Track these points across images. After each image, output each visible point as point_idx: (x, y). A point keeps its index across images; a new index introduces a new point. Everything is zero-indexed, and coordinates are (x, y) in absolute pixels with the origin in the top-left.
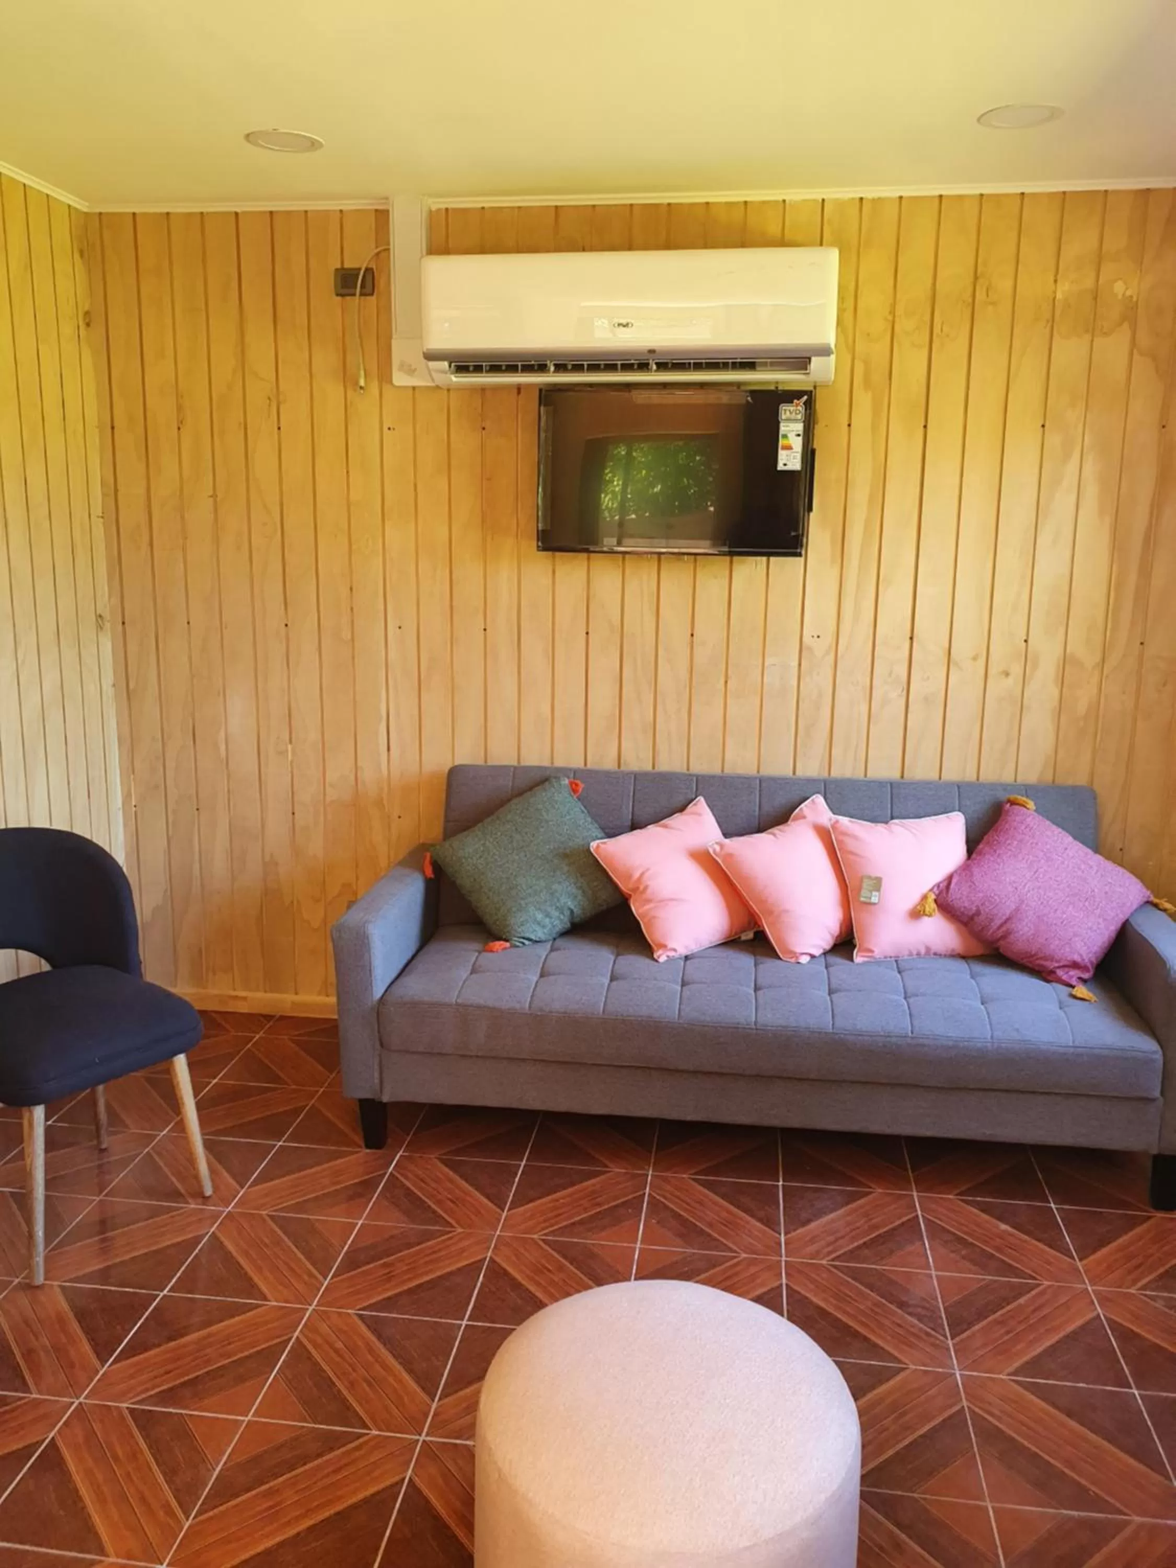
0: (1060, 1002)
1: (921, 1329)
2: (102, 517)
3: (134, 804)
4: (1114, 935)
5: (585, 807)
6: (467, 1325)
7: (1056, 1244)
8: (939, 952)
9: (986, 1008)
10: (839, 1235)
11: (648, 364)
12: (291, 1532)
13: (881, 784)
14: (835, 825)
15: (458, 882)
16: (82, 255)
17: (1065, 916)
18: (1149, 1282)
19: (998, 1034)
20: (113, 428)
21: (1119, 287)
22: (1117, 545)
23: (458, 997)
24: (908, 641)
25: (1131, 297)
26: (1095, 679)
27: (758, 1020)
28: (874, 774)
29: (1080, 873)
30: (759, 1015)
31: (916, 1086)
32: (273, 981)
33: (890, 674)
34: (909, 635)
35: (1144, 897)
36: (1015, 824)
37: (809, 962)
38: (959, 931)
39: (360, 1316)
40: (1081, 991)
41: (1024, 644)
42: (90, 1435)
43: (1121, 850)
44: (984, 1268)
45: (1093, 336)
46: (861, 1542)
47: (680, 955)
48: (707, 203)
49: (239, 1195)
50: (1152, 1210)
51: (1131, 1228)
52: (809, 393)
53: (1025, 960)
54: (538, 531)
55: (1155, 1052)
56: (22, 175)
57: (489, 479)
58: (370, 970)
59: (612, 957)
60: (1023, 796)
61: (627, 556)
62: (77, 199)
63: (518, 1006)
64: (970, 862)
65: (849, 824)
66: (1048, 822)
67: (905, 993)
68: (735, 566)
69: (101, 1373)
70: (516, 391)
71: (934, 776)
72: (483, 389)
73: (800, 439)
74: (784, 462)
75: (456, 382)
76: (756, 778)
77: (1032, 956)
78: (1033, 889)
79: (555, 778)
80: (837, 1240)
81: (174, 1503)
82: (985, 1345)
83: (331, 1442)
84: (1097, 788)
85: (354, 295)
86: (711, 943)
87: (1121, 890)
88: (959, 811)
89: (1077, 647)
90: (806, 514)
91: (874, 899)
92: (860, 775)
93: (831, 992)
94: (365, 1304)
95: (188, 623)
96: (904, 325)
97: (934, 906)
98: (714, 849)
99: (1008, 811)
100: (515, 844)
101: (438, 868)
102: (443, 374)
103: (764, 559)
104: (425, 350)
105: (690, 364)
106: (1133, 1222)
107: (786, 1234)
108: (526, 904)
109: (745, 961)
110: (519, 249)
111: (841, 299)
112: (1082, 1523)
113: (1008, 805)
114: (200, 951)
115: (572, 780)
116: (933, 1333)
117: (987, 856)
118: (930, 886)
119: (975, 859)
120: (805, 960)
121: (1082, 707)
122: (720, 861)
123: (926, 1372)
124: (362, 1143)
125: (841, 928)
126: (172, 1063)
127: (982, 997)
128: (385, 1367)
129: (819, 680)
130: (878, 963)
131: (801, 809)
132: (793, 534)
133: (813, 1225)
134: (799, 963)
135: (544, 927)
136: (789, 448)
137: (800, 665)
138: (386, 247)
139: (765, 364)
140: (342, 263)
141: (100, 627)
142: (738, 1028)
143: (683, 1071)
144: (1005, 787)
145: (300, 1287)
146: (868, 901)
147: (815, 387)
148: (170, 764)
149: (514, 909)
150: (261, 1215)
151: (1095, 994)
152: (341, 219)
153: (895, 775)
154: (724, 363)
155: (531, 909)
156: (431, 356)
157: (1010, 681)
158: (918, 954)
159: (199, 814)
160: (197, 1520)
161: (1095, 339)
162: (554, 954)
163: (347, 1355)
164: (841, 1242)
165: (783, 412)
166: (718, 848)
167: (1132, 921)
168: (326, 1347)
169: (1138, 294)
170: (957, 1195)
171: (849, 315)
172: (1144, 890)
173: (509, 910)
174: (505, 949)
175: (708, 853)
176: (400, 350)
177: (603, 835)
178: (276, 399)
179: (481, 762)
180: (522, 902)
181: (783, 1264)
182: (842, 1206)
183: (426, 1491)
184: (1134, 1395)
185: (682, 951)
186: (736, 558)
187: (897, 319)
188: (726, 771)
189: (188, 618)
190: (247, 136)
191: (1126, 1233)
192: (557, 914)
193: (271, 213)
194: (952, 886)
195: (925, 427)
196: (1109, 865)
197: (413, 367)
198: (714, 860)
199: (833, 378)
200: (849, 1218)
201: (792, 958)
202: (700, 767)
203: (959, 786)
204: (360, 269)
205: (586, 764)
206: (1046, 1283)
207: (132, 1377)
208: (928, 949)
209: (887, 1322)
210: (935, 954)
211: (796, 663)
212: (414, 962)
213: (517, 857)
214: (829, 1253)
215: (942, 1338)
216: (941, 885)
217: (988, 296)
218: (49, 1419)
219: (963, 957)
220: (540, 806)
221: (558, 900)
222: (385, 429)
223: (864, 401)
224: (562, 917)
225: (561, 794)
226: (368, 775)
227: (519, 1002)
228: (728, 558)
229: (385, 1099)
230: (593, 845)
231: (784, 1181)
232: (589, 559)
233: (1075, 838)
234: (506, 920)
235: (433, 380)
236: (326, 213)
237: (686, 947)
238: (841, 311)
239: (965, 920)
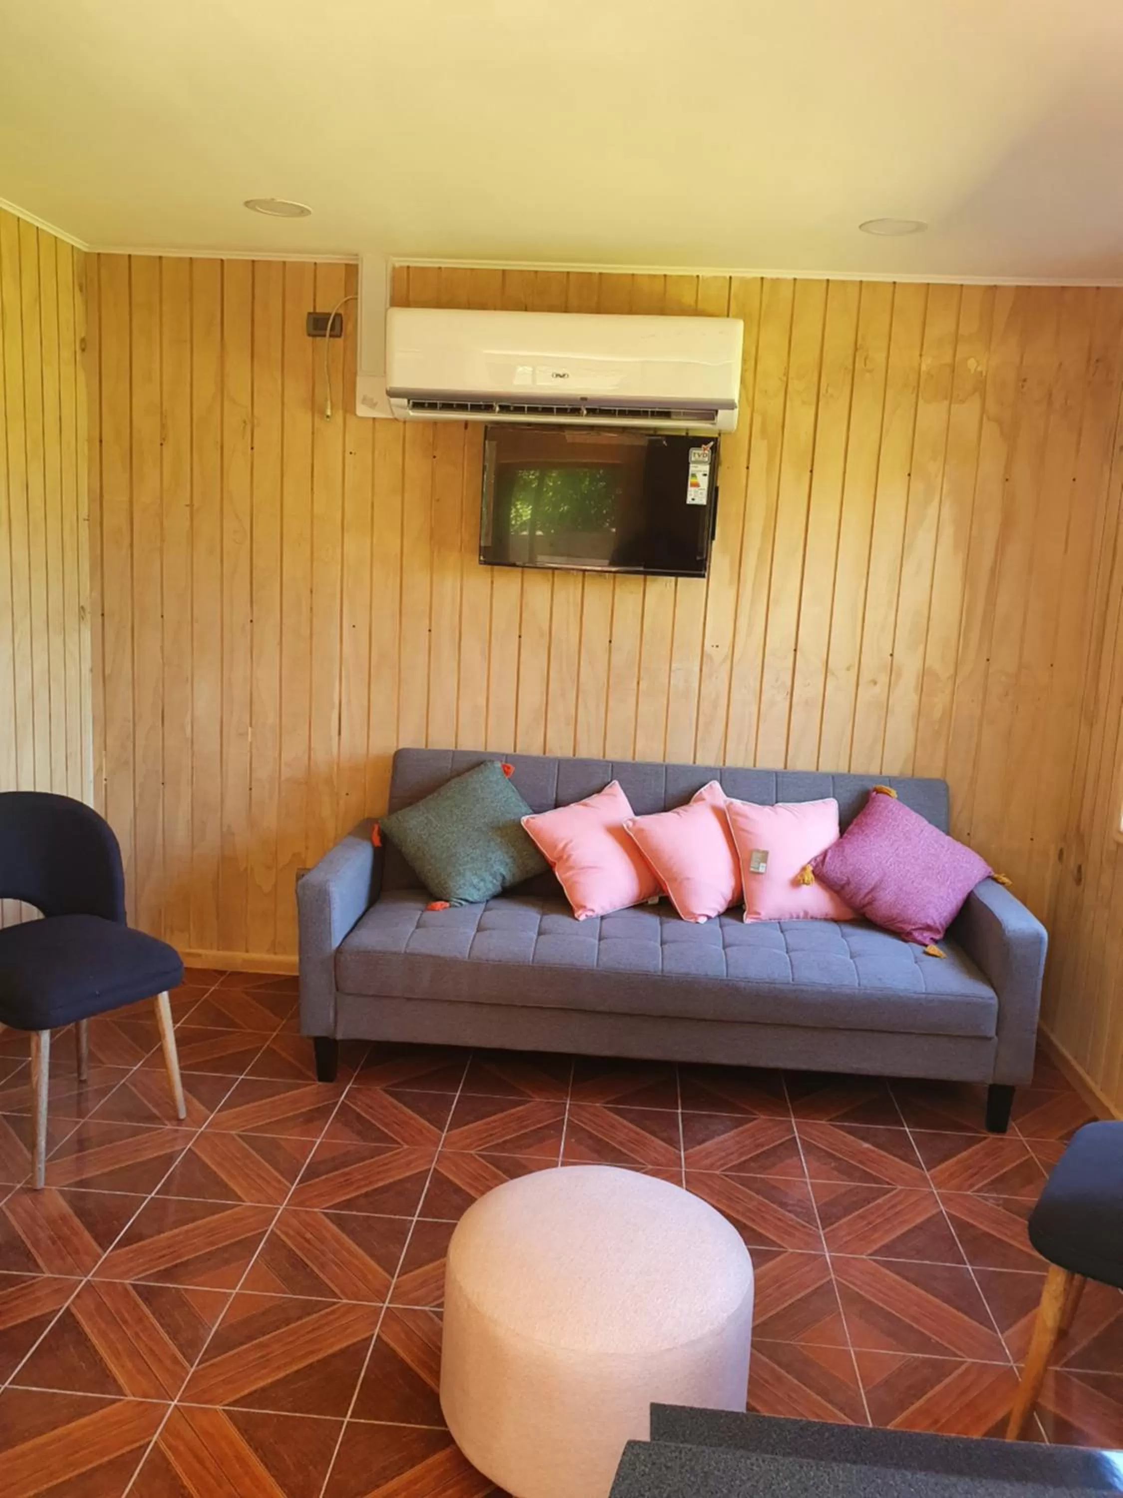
0: (916, 958)
1: (798, 1223)
2: (88, 520)
3: (104, 777)
4: (960, 904)
5: (515, 786)
6: (417, 1221)
7: (908, 1158)
8: (815, 916)
9: (854, 962)
10: (729, 1151)
11: (580, 409)
12: (281, 1375)
13: (768, 773)
14: (729, 807)
15: (403, 850)
16: (81, 290)
17: (920, 886)
18: (985, 1186)
19: (864, 982)
20: (101, 441)
21: (972, 364)
22: (968, 577)
23: (407, 945)
24: (793, 652)
25: (981, 373)
26: (948, 691)
27: (665, 969)
28: (761, 765)
29: (932, 851)
30: (665, 963)
31: (794, 1026)
32: (226, 941)
33: (777, 680)
34: (793, 648)
35: (986, 872)
36: (880, 808)
37: (705, 923)
38: (832, 899)
39: (326, 1214)
40: (933, 949)
41: (890, 658)
42: (100, 1306)
43: (969, 834)
44: (851, 1177)
45: (950, 404)
46: (751, 1378)
47: (597, 915)
48: (633, 275)
49: (210, 1119)
50: (985, 1131)
51: (970, 1146)
52: (715, 440)
53: (886, 924)
54: (480, 547)
55: (991, 998)
56: (37, 220)
57: (438, 500)
58: (330, 923)
59: (539, 917)
60: (886, 785)
61: (556, 572)
62: (81, 242)
63: (458, 955)
64: (841, 840)
65: (742, 805)
66: (907, 809)
67: (787, 949)
68: (648, 583)
69: (104, 1257)
70: (463, 425)
71: (813, 768)
72: (435, 423)
73: (706, 478)
74: (692, 497)
75: (413, 416)
76: (662, 765)
77: (894, 919)
78: (894, 864)
79: (490, 761)
80: (728, 1155)
81: (180, 1356)
82: (849, 1234)
83: (307, 1309)
84: (950, 782)
85: (325, 336)
86: (623, 905)
87: (968, 866)
88: (834, 797)
89: (934, 661)
90: (710, 541)
91: (762, 870)
92: (749, 765)
93: (725, 947)
94: (331, 1204)
95: (162, 616)
96: (795, 385)
97: (811, 876)
98: (627, 824)
99: (875, 798)
100: (455, 818)
101: (384, 837)
102: (402, 409)
103: (673, 578)
104: (388, 389)
105: (615, 410)
106: (971, 1142)
107: (685, 1150)
108: (464, 870)
109: (652, 921)
110: (470, 305)
111: (744, 361)
112: (925, 1362)
113: (875, 793)
114: (160, 912)
115: (504, 763)
116: (807, 1225)
117: (856, 835)
118: (808, 860)
119: (846, 838)
120: (702, 920)
121: (937, 714)
122: (632, 835)
123: (802, 1254)
124: (316, 1078)
125: (733, 894)
126: (157, 999)
127: (851, 953)
128: (349, 1252)
129: (716, 685)
130: (764, 923)
131: (701, 793)
132: (698, 558)
133: (708, 1144)
134: (697, 923)
135: (479, 890)
136: (696, 485)
137: (701, 670)
138: (355, 296)
139: (678, 414)
140: (315, 308)
141: (81, 618)
142: (647, 975)
143: (600, 1013)
144: (872, 778)
145: (270, 1191)
146: (756, 870)
147: (720, 434)
148: (140, 742)
149: (454, 874)
150: (231, 1135)
151: (945, 952)
152: (315, 270)
153: (780, 766)
154: (644, 411)
155: (468, 874)
156: (393, 394)
157: (877, 689)
158: (798, 917)
159: (164, 789)
160: (200, 1367)
161: (953, 406)
162: (487, 913)
163: (317, 1244)
164: (731, 1157)
165: (693, 455)
166: (631, 824)
167: (975, 891)
168: (299, 1238)
169: (987, 372)
170: (828, 1121)
171: (750, 376)
172: (986, 866)
173: (449, 875)
174: (445, 908)
175: (623, 828)
176: (363, 387)
177: (531, 811)
178: (251, 425)
179: (422, 746)
180: (461, 868)
181: (683, 1173)
182: (732, 1129)
183: (392, 1344)
184: (968, 1269)
185: (600, 912)
186: (649, 577)
187: (790, 381)
188: (637, 759)
189: (162, 612)
190: (247, 203)
191: (965, 1150)
192: (491, 878)
193: (253, 261)
194: (827, 859)
195: (811, 471)
196: (959, 845)
197: (375, 401)
198: (628, 835)
199: (735, 428)
200: (737, 1139)
201: (692, 918)
202: (614, 755)
203: (834, 778)
204: (330, 314)
205: (515, 751)
206: (900, 1187)
207: (131, 1260)
208: (806, 913)
209: (768, 1216)
210: (812, 918)
211: (697, 669)
212: (364, 918)
213: (456, 829)
214: (722, 1165)
215: (814, 1229)
216: (818, 859)
217: (865, 365)
218: (63, 1291)
219: (835, 921)
220: (478, 786)
221: (492, 867)
222: (347, 455)
223: (760, 448)
224: (495, 881)
225: (495, 774)
226: (320, 755)
227: (460, 953)
228: (642, 577)
229: (339, 1037)
230: (524, 819)
231: (682, 1109)
232: (523, 573)
233: (930, 822)
234: (446, 883)
235: (392, 412)
236: (303, 264)
237: (602, 908)
238: (744, 371)
239: (838, 888)
